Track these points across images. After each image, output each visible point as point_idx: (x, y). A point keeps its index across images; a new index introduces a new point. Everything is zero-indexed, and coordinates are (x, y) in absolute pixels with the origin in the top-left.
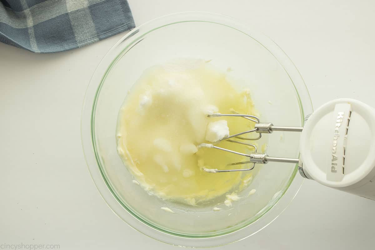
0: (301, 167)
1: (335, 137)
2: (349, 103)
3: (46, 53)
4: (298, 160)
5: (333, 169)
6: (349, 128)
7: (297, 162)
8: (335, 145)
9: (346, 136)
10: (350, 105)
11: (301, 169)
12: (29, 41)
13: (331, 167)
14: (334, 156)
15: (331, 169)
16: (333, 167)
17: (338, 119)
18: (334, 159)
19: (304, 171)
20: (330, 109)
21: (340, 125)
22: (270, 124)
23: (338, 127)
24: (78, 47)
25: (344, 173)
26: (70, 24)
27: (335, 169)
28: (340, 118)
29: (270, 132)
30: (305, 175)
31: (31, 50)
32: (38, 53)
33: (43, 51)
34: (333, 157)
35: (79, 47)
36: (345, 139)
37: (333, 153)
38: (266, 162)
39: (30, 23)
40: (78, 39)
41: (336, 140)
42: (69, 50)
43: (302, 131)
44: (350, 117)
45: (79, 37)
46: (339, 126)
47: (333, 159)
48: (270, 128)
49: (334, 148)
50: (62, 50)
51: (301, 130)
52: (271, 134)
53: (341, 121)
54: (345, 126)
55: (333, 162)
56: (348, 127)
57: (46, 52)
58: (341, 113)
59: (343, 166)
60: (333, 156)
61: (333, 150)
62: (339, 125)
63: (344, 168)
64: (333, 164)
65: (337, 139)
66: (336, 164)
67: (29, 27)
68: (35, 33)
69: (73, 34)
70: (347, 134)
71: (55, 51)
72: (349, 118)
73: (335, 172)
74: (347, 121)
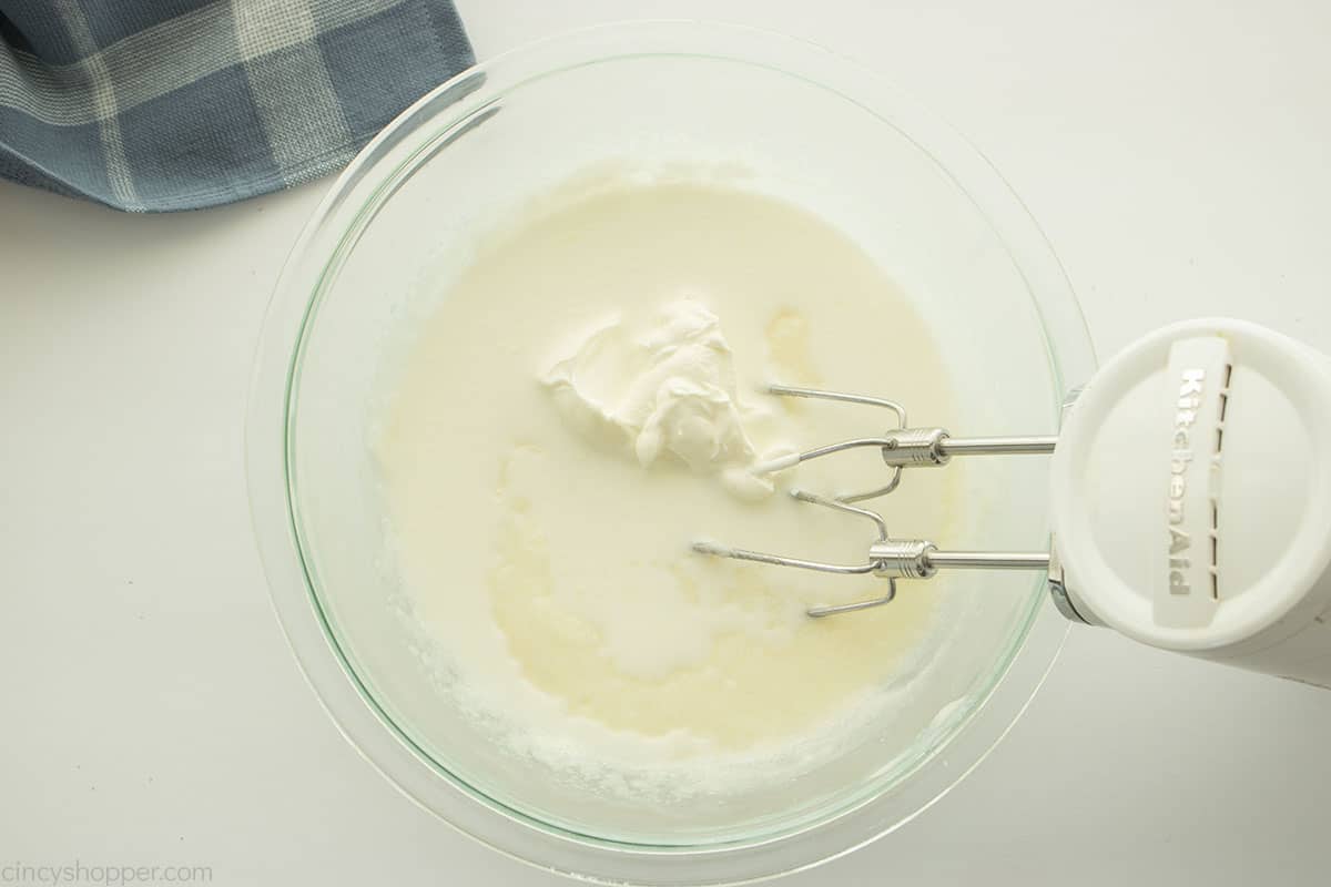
0: (1059, 579)
1: (1175, 465)
2: (1220, 334)
3: (166, 212)
4: (1045, 557)
5: (1176, 583)
6: (1228, 426)
7: (1043, 564)
8: (1179, 492)
9: (1218, 457)
10: (1224, 342)
11: (1058, 587)
12: (105, 170)
13: (1168, 575)
14: (1179, 535)
15: (1168, 584)
16: (1174, 576)
17: (1183, 397)
18: (1178, 544)
19: (1071, 598)
20: (1155, 360)
21: (1191, 419)
22: (938, 431)
23: (1187, 424)
24: (283, 188)
25: (1216, 596)
26: (253, 105)
27: (1181, 581)
28: (1190, 390)
29: (938, 462)
30: (1072, 609)
31: (113, 203)
32: (136, 215)
33: (155, 205)
34: (1174, 538)
35: (286, 186)
36: (1215, 467)
37: (1173, 523)
38: (928, 571)
39: (106, 105)
40: (281, 157)
41: (1180, 474)
42: (249, 198)
43: (1053, 449)
44: (1227, 386)
45: (285, 149)
46: (1190, 423)
47: (1175, 544)
48: (939, 445)
49: (1176, 505)
50: (225, 197)
51: (1049, 448)
52: (945, 467)
53: (1196, 404)
54: (1211, 421)
55: (1174, 557)
56: (1220, 425)
57: (165, 207)
58: (1193, 375)
59: (1212, 568)
60: (1172, 532)
61: (1173, 511)
62: (1188, 417)
63: (1215, 577)
64: (1173, 563)
65: (1184, 471)
66: (1187, 564)
67: (103, 118)
68: (127, 139)
69: (263, 139)
70: (1219, 449)
71: (197, 203)
72: (1225, 391)
73: (1184, 591)
74: (1216, 403)
